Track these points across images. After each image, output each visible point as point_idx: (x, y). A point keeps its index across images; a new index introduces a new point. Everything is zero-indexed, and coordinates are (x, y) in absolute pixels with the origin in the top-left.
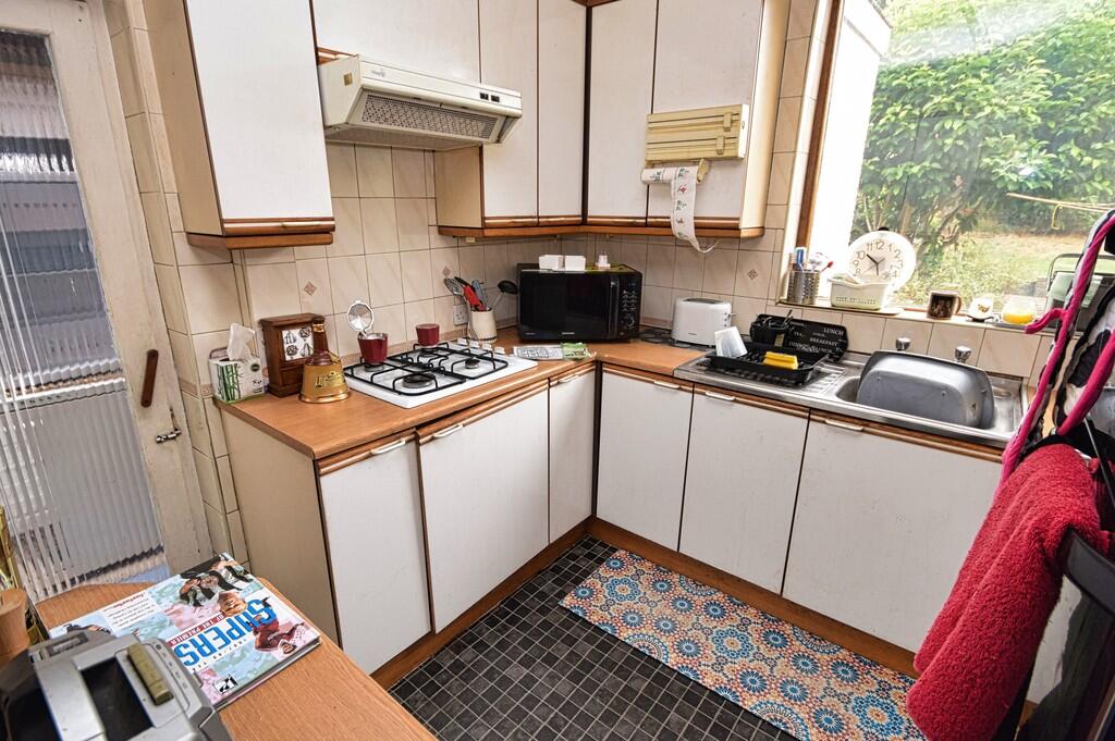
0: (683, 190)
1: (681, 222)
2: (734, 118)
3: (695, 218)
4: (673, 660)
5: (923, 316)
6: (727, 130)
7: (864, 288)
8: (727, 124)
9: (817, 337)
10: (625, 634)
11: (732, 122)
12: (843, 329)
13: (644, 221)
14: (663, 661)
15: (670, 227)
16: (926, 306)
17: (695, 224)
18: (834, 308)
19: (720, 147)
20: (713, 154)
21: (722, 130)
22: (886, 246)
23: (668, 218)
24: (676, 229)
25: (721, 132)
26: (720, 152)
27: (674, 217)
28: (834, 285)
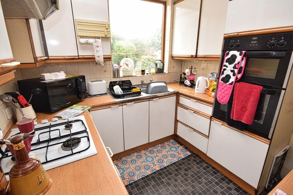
0: (98, 47)
1: (99, 57)
2: (109, 26)
3: (104, 56)
4: (149, 172)
5: (140, 75)
6: (107, 29)
7: (130, 71)
8: (107, 27)
9: (124, 84)
10: (136, 178)
11: (108, 27)
12: (130, 81)
13: (78, 57)
14: (148, 174)
15: (95, 59)
16: (141, 73)
17: (104, 57)
18: (124, 77)
19: (106, 34)
20: (104, 36)
21: (105, 29)
22: (128, 61)
23: (94, 56)
24: (97, 59)
25: (105, 30)
26: (106, 36)
27: (96, 55)
28: (123, 71)
